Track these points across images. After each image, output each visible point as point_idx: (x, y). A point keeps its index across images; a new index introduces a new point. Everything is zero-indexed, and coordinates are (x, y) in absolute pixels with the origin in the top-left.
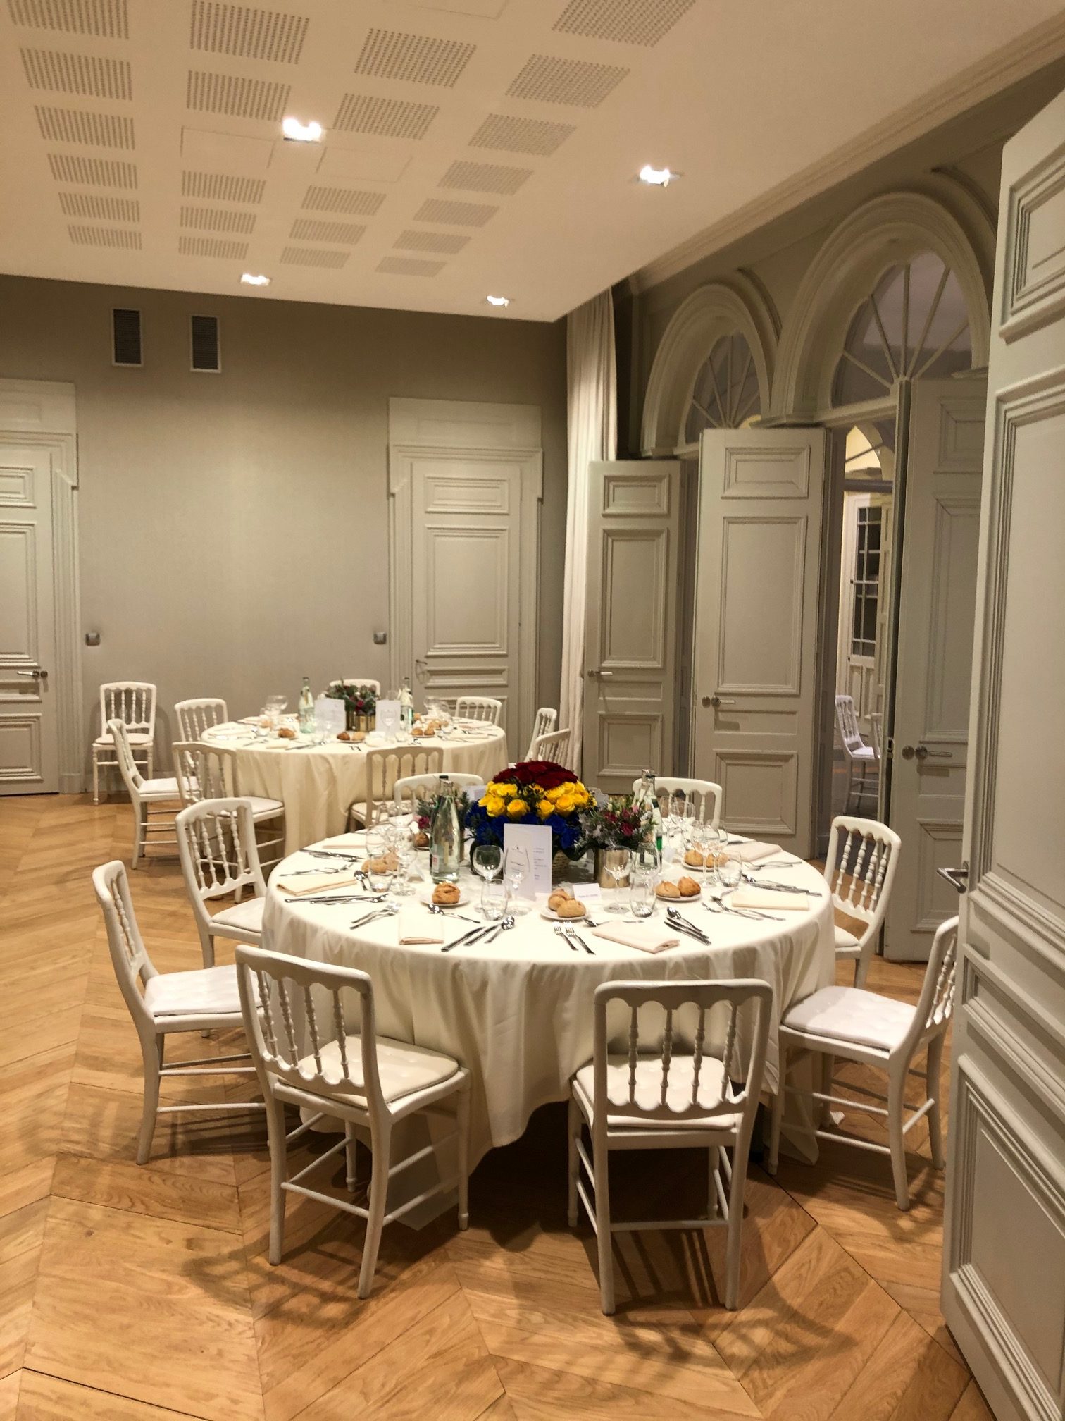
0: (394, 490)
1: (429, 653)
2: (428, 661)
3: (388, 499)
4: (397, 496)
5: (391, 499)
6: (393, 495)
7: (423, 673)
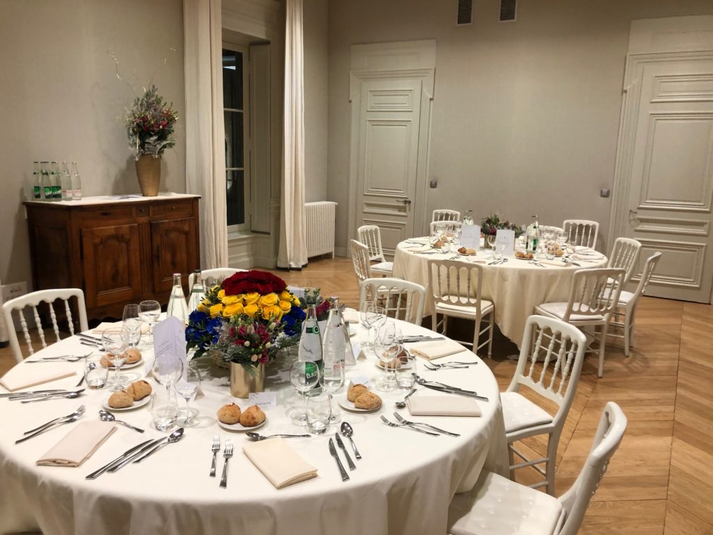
0: (627, 87)
1: (641, 206)
2: (639, 211)
3: (622, 94)
4: (628, 92)
5: (624, 94)
6: (626, 91)
7: (634, 220)
